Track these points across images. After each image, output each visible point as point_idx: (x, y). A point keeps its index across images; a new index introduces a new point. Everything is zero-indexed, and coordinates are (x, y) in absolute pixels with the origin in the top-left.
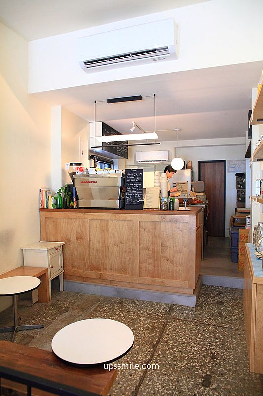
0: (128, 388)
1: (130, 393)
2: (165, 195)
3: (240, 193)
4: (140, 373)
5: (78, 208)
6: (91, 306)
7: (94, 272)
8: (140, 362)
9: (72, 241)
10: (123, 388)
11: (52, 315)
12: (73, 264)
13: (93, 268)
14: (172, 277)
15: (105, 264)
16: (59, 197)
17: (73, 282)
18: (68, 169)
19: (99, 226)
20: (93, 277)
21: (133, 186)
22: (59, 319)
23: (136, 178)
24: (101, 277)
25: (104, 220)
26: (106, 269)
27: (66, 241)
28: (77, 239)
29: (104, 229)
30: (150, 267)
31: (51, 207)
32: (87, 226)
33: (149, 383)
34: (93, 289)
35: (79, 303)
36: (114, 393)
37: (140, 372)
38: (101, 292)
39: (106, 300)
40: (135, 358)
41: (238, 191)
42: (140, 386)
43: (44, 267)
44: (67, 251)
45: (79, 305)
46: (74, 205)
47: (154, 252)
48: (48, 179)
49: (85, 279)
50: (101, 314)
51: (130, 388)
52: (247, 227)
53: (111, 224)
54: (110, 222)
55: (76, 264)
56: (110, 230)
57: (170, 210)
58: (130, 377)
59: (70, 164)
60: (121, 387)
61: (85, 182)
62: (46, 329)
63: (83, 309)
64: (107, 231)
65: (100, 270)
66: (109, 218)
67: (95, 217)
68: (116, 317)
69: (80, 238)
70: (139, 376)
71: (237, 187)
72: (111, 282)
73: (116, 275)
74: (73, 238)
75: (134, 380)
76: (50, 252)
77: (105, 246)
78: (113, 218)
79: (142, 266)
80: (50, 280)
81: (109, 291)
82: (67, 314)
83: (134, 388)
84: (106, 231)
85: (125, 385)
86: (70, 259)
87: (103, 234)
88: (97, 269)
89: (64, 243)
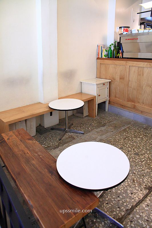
0: (125, 204)
1: (124, 210)
4: (140, 195)
5: (123, 58)
6: (123, 126)
7: (130, 103)
8: (145, 184)
9: (116, 80)
10: (121, 202)
11: (93, 126)
12: (116, 95)
13: (129, 100)
15: (139, 99)
16: (110, 50)
17: (115, 107)
18: (118, 31)
19: (136, 72)
20: (129, 106)
22: (97, 130)
24: (134, 107)
25: (141, 67)
26: (139, 102)
27: (112, 79)
28: (120, 79)
29: (140, 74)
31: (104, 57)
32: (128, 70)
33: (146, 208)
34: (128, 115)
35: (115, 122)
36: (111, 203)
37: (141, 193)
38: (133, 118)
39: (135, 124)
40: (141, 180)
42: (136, 207)
43: (93, 94)
44: (113, 86)
45: (114, 124)
46: (120, 55)
48: (105, 39)
49: (123, 106)
50: (128, 134)
51: (127, 205)
53: (146, 71)
54: (145, 69)
55: (118, 96)
56: (145, 75)
58: (130, 195)
59: (120, 27)
60: (119, 200)
61: (128, 39)
62: (85, 135)
63: (115, 127)
64: (143, 75)
65: (135, 103)
66: (145, 66)
67: (134, 65)
68: (139, 140)
69: (122, 78)
70: (139, 197)
72: (142, 112)
73: (146, 108)
74: (117, 78)
75: (133, 199)
76: (99, 86)
78: (148, 66)
80: (97, 103)
81: (140, 118)
82: (103, 128)
83: (130, 207)
84: (141, 75)
85: (123, 200)
86: (114, 92)
87: (139, 77)
88: (133, 101)
89: (110, 81)
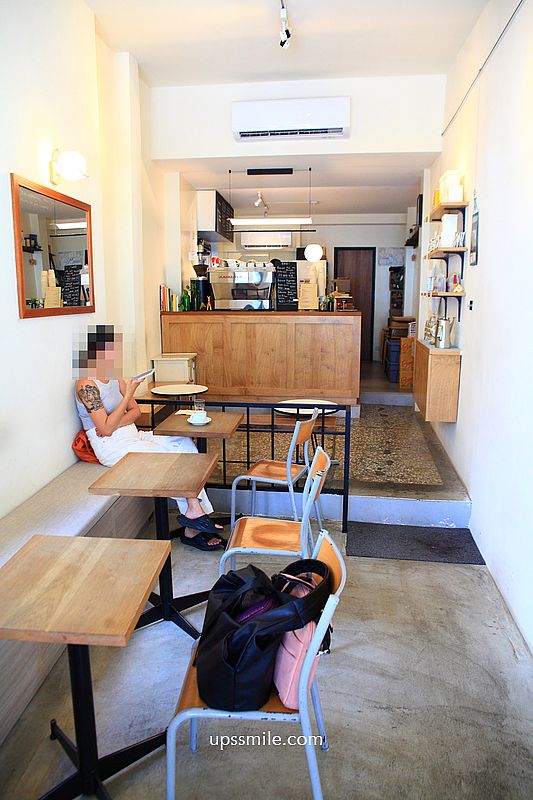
2: (322, 293)
3: (395, 296)
5: (214, 310)
7: (236, 387)
9: (206, 352)
13: (236, 383)
14: (334, 388)
15: (252, 377)
16: (186, 296)
19: (243, 332)
20: (235, 394)
21: (285, 283)
23: (288, 273)
25: (251, 323)
26: (252, 383)
27: (198, 351)
28: (214, 348)
29: (250, 336)
30: (307, 377)
31: (176, 308)
32: (228, 331)
41: (392, 293)
44: (201, 364)
46: (208, 306)
47: (312, 359)
49: (224, 397)
52: (410, 335)
53: (259, 329)
54: (258, 326)
56: (258, 336)
57: (328, 310)
64: (255, 336)
65: (245, 385)
66: (257, 321)
67: (240, 321)
69: (219, 346)
71: (391, 288)
73: (265, 390)
74: (209, 347)
77: (251, 355)
79: (298, 376)
84: (252, 337)
87: (249, 340)
88: (242, 383)
89: (195, 354)
